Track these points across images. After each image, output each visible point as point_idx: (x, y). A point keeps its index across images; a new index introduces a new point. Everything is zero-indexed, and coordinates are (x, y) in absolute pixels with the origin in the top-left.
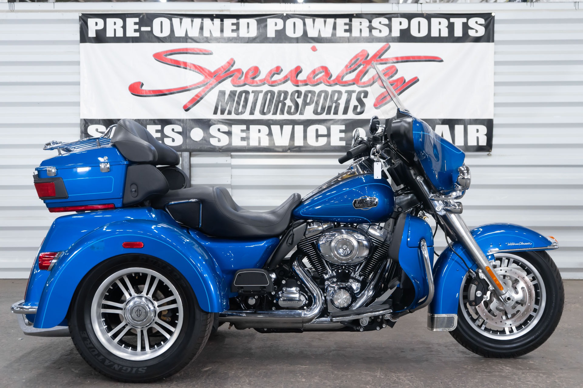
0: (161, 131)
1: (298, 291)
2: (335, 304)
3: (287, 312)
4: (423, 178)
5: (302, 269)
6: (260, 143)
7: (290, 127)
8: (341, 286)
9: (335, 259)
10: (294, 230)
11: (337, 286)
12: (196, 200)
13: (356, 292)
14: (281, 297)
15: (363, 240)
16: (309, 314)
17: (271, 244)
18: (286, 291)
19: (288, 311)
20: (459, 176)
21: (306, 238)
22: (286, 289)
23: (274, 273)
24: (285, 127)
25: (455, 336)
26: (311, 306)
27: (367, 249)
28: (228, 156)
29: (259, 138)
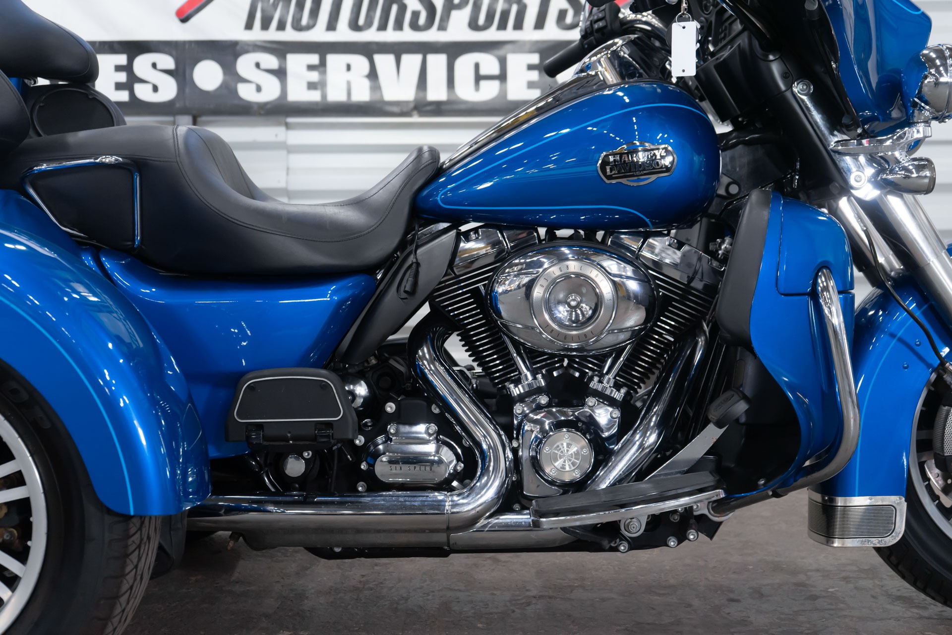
0: (128, 69)
1: (432, 434)
2: (543, 471)
3: (401, 499)
4: (812, 87)
5: (445, 368)
6: (349, 94)
7: (418, 58)
8: (563, 418)
9: (545, 335)
10: (418, 251)
11: (548, 419)
12: (116, 160)
13: (606, 435)
14: (384, 453)
15: (628, 278)
16: (468, 504)
17: (350, 292)
18: (397, 434)
19: (402, 496)
20: (926, 77)
21: (457, 276)
22: (397, 431)
23: (363, 382)
24: (405, 58)
25: (893, 558)
26: (472, 479)
27: (638, 309)
28: (279, 124)
29: (349, 84)
